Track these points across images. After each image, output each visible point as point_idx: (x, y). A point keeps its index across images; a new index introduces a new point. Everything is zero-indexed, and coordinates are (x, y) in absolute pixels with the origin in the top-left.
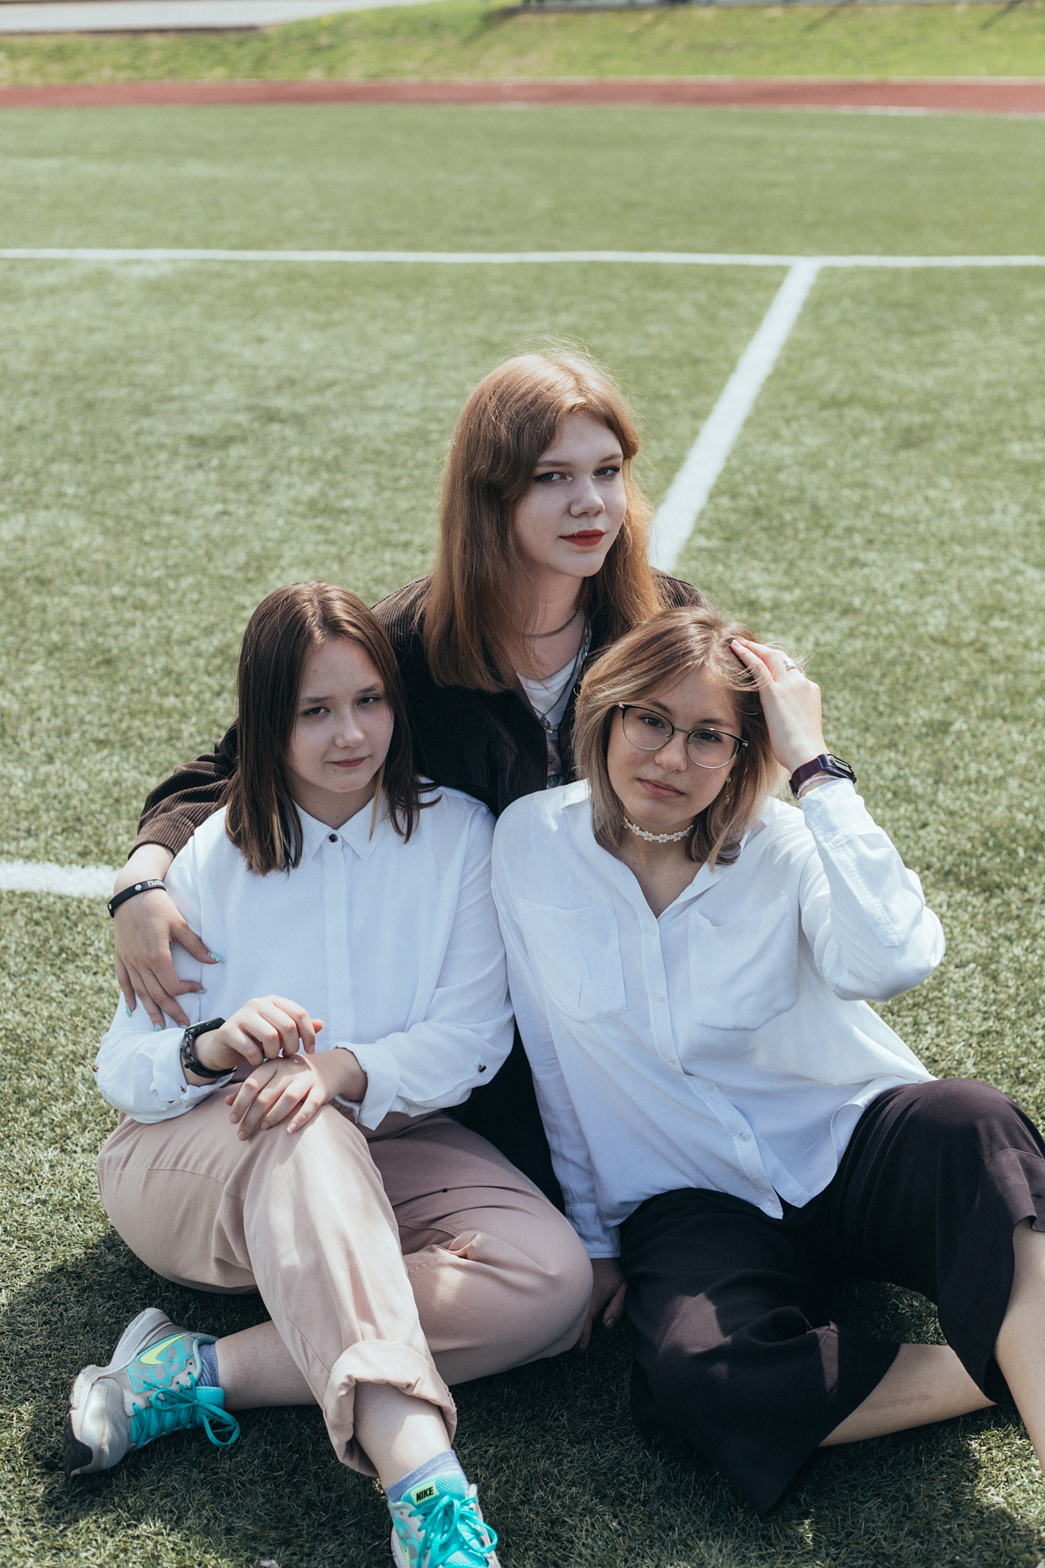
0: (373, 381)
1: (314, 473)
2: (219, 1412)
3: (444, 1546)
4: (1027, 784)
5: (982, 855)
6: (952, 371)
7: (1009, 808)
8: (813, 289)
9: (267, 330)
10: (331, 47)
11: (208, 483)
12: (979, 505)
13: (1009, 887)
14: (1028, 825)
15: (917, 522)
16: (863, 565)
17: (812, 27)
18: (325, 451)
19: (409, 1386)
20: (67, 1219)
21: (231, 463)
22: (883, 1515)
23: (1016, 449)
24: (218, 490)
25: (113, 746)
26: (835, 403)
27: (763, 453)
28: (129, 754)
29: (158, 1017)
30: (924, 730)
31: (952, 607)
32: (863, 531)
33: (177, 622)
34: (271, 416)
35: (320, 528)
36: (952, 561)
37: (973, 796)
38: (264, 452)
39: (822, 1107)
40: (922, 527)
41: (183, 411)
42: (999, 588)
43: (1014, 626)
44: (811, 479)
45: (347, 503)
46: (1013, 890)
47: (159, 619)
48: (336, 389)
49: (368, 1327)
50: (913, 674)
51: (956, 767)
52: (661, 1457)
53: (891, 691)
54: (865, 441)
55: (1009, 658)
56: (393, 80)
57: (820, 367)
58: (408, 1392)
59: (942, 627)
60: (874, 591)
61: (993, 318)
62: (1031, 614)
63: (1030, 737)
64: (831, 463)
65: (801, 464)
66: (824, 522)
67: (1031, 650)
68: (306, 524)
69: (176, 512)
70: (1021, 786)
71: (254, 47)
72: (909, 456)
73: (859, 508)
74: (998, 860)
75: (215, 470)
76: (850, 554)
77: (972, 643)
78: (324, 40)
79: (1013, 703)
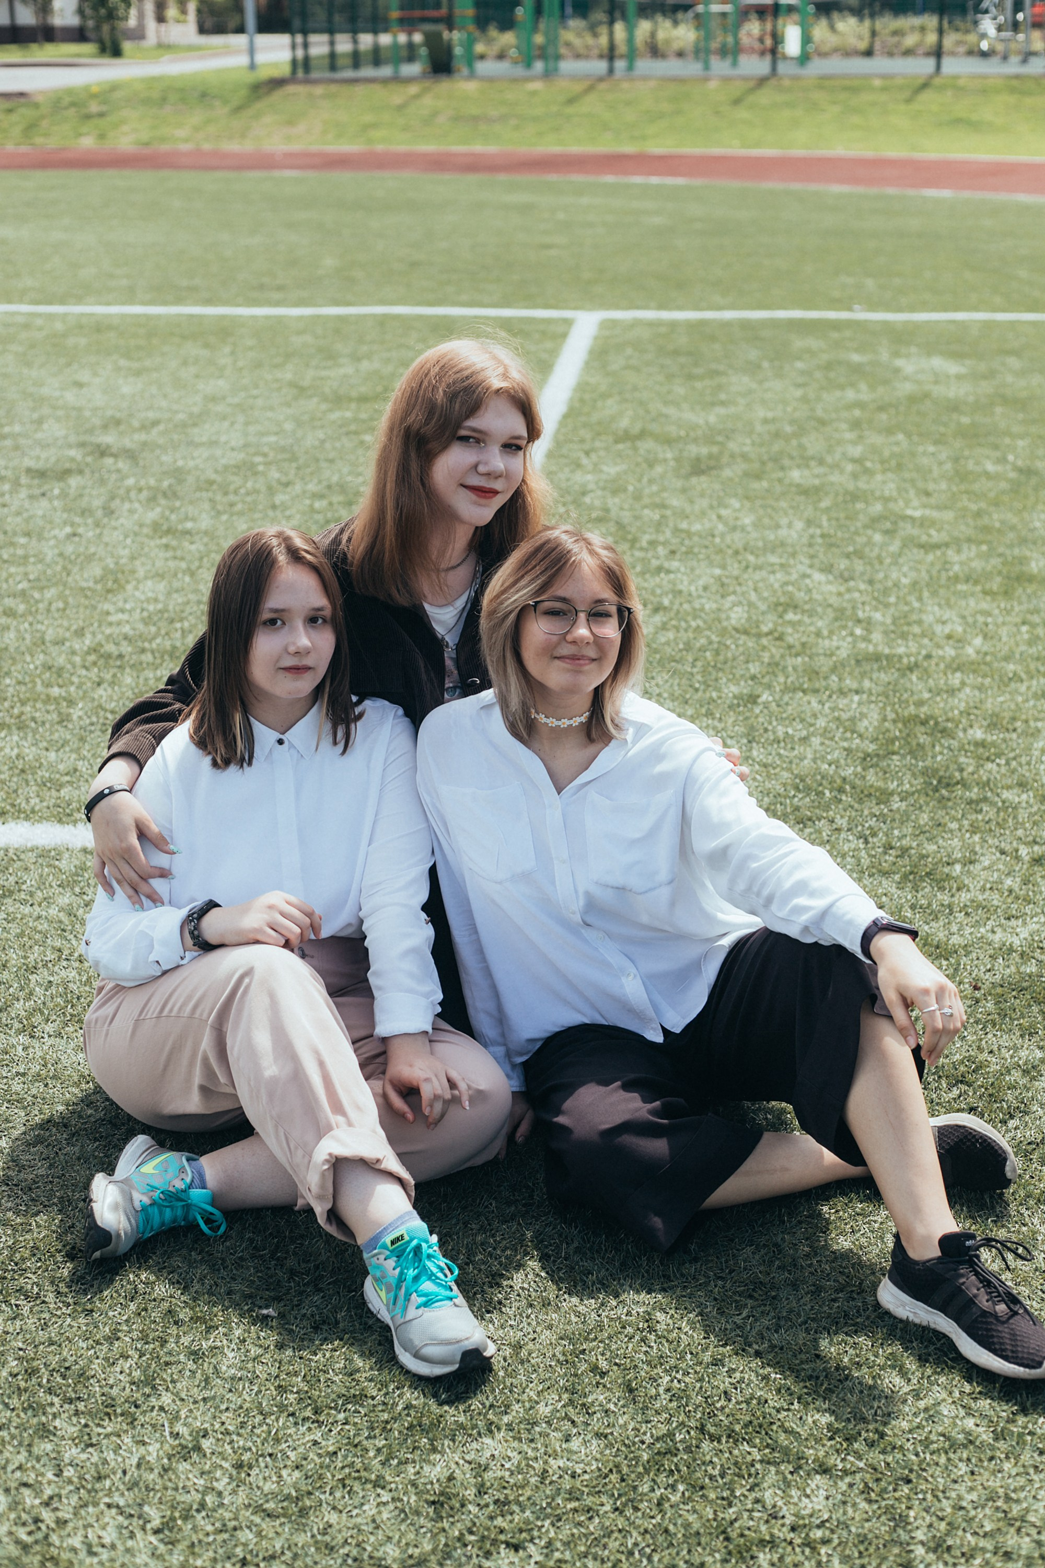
0: (196, 420)
1: (152, 499)
2: (210, 1209)
3: (416, 1279)
4: (827, 742)
5: (794, 796)
6: (732, 410)
7: (814, 760)
8: (596, 338)
9: (84, 376)
10: (101, 115)
11: (55, 509)
12: (766, 521)
13: (819, 820)
14: (831, 772)
15: (713, 536)
16: (668, 572)
17: (571, 101)
18: (160, 481)
19: (378, 1161)
20: (46, 1085)
21: (72, 492)
22: (757, 1257)
23: (795, 475)
24: (65, 515)
25: (9, 727)
26: (626, 437)
27: (568, 480)
28: (26, 734)
29: (136, 898)
30: (735, 702)
31: (751, 604)
32: (664, 544)
33: (48, 627)
34: (102, 452)
35: (167, 546)
36: (747, 567)
37: (782, 751)
38: (102, 482)
39: (692, 952)
40: (717, 540)
41: (17, 448)
42: (790, 588)
43: (806, 619)
44: (613, 502)
45: (189, 525)
46: (823, 821)
47: (31, 624)
48: (161, 427)
49: (340, 1119)
50: (721, 658)
51: (766, 730)
52: (576, 1227)
53: (704, 672)
54: (659, 469)
55: (803, 645)
56: (165, 147)
57: (611, 406)
58: (377, 1167)
59: (743, 621)
60: (680, 592)
61: (766, 364)
62: (819, 609)
63: (827, 705)
64: (631, 488)
65: (604, 489)
66: (630, 537)
67: (823, 638)
68: (152, 543)
69: (28, 534)
70: (822, 744)
71: (25, 113)
72: (701, 483)
73: (659, 526)
74: (808, 799)
75: (58, 497)
76: (655, 563)
77: (770, 633)
78: (94, 108)
79: (810, 680)
